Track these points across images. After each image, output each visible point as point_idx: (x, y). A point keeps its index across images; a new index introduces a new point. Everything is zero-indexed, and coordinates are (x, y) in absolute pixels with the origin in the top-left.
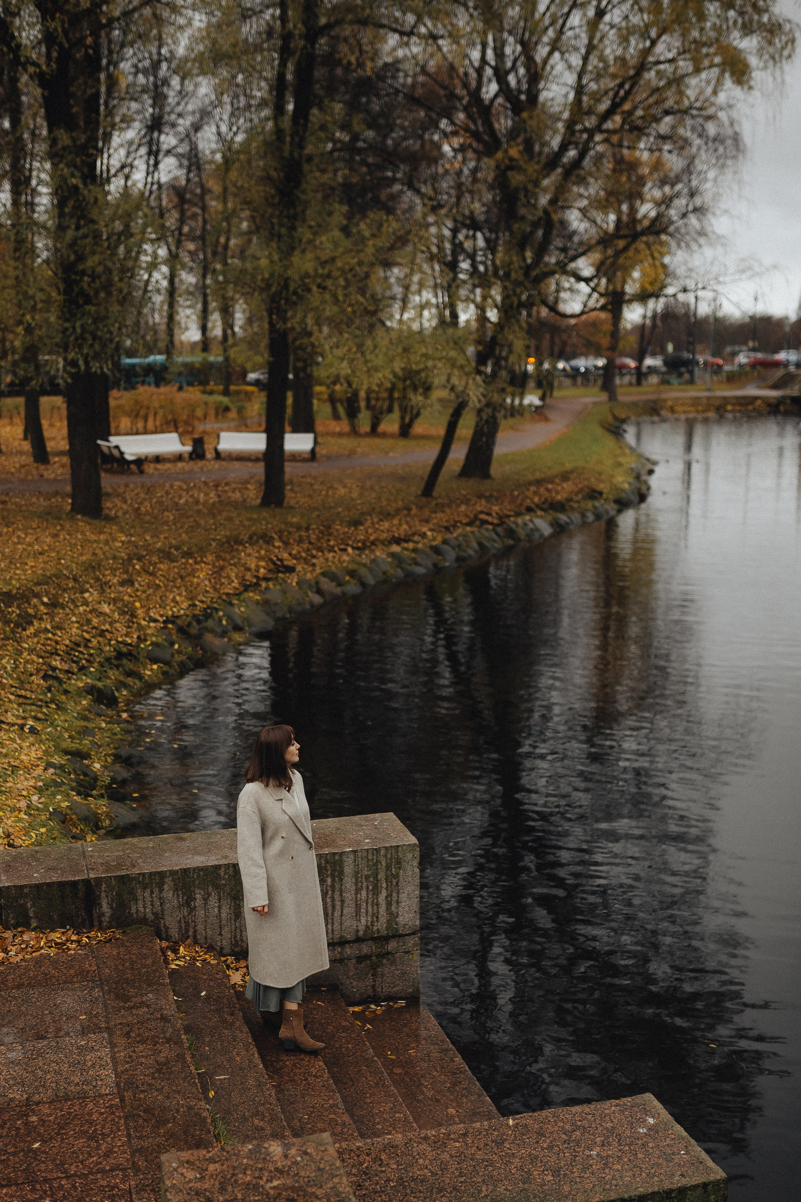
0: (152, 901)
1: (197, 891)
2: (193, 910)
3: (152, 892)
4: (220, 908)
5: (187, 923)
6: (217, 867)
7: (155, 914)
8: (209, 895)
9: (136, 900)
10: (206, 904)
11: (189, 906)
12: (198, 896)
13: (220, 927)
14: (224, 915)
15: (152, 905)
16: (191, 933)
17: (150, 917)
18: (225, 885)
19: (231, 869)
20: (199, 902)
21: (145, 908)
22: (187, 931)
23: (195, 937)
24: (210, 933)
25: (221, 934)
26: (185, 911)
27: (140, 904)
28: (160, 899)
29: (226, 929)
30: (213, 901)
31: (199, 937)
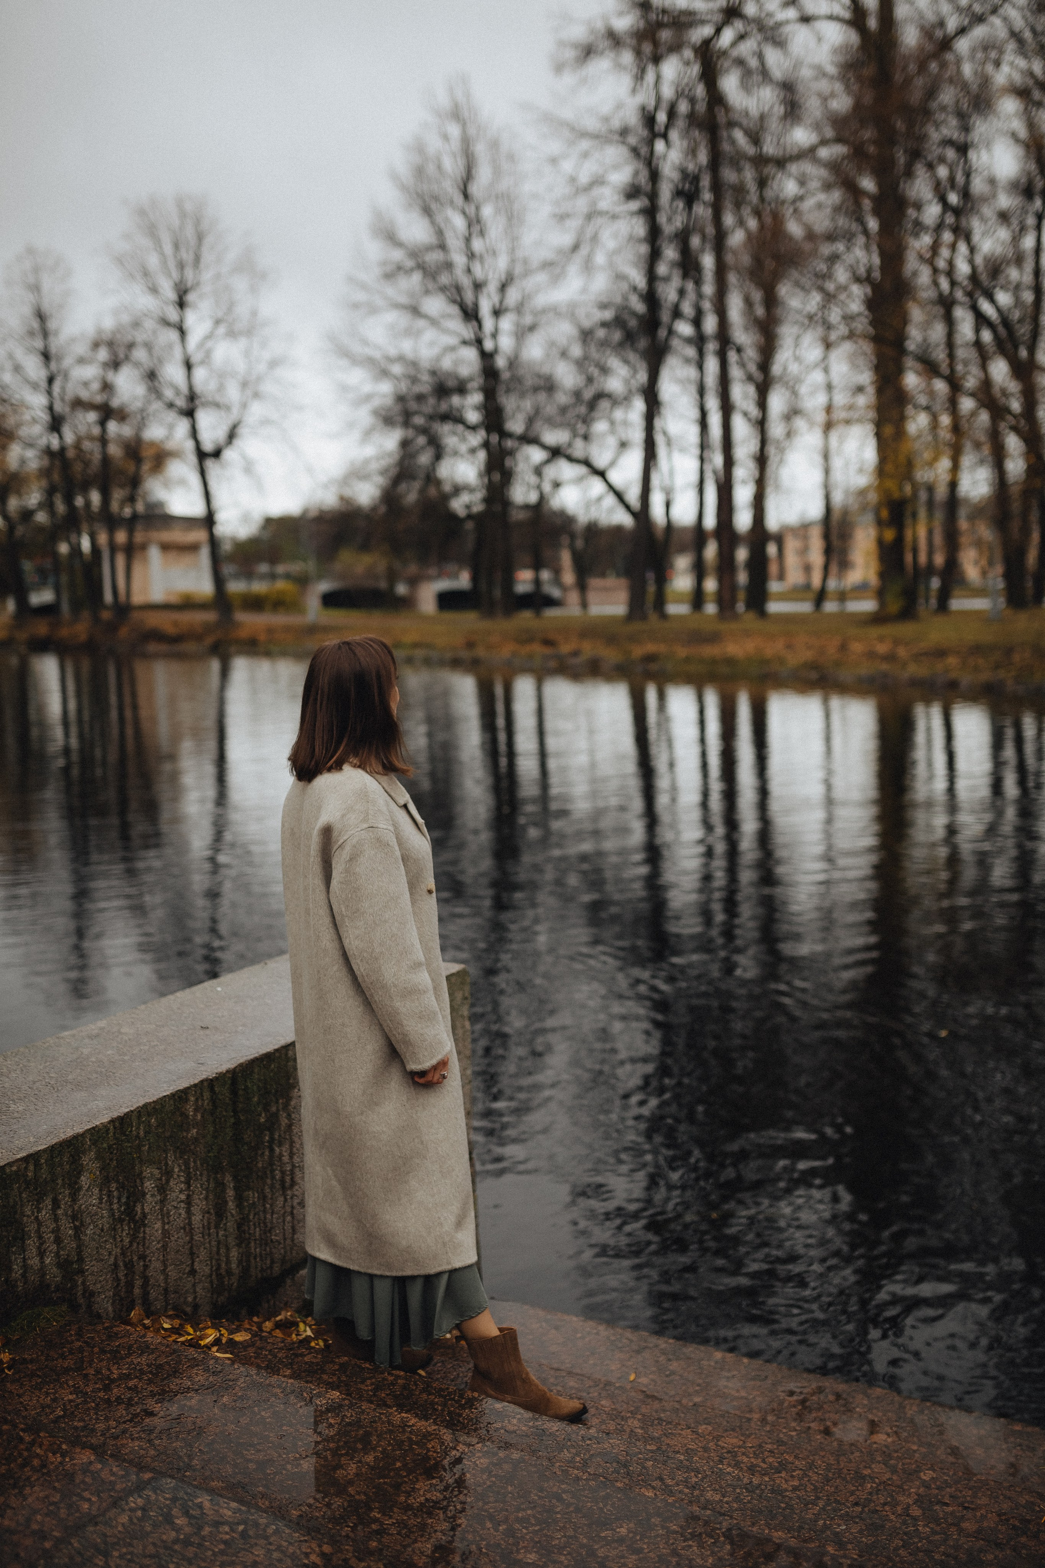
0: (56, 1231)
1: (148, 1171)
2: (139, 1224)
3: (56, 1204)
4: (189, 1202)
5: (129, 1266)
6: (180, 1097)
7: (64, 1265)
8: (168, 1174)
9: (21, 1237)
10: (162, 1202)
11: (132, 1219)
12: (149, 1185)
13: (192, 1254)
14: (197, 1218)
15: (58, 1241)
16: (137, 1291)
17: (54, 1275)
18: (196, 1140)
19: (207, 1095)
20: (150, 1202)
21: (41, 1254)
22: (130, 1285)
23: (145, 1295)
24: (173, 1273)
25: (193, 1272)
26: (125, 1233)
27: (31, 1244)
28: (74, 1217)
29: (203, 1254)
30: (177, 1191)
31: (153, 1294)
